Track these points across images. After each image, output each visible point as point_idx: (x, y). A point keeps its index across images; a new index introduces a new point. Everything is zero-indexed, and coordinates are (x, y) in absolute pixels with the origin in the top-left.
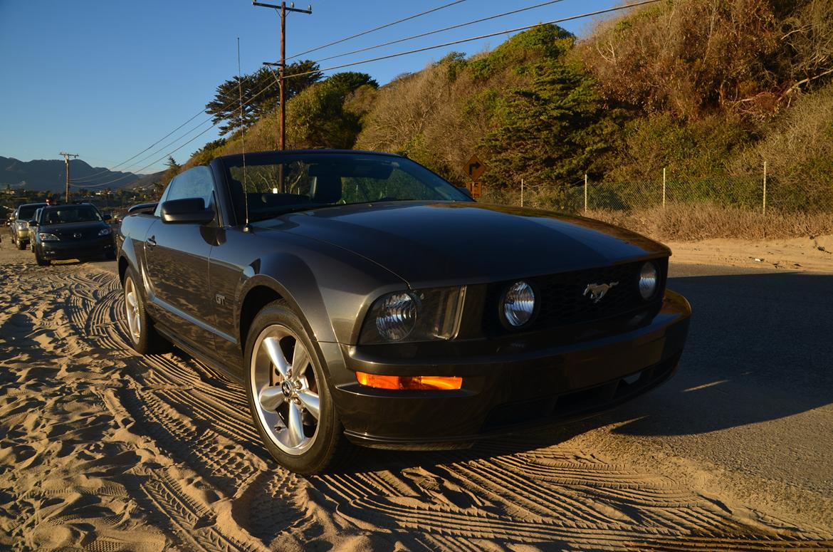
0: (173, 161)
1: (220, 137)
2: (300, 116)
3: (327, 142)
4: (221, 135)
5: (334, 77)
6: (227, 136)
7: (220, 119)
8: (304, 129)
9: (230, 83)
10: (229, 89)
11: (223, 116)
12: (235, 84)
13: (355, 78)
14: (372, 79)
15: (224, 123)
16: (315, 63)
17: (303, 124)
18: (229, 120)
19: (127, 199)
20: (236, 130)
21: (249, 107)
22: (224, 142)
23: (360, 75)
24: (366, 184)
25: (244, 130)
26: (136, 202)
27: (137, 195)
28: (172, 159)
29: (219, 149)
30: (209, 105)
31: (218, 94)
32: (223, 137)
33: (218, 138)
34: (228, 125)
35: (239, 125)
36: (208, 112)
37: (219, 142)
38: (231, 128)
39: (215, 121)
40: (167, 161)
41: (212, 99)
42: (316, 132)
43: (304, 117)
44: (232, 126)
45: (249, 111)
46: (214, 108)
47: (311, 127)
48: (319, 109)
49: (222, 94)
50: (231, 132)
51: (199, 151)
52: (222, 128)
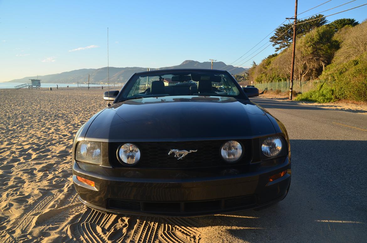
0: (255, 63)
1: (275, 53)
2: (308, 42)
3: (321, 55)
4: (276, 52)
5: (335, 22)
6: (279, 52)
7: (276, 44)
8: (310, 49)
9: (281, 27)
10: (281, 30)
11: (277, 43)
12: (284, 28)
13: (346, 22)
14: (356, 21)
15: (278, 46)
16: (323, 16)
17: (310, 46)
18: (279, 45)
19: (239, 79)
20: (283, 49)
21: (290, 38)
22: (276, 55)
23: (349, 20)
24: (335, 76)
25: (287, 49)
26: (243, 80)
27: (243, 77)
28: (254, 62)
29: (274, 58)
30: (271, 38)
31: (276, 33)
32: (276, 53)
33: (274, 53)
34: (279, 47)
35: (284, 47)
36: (270, 41)
37: (274, 55)
38: (280, 48)
39: (274, 45)
40: (252, 63)
41: (273, 34)
42: (316, 50)
43: (310, 43)
44: (281, 47)
45: (290, 40)
46: (273, 39)
47: (313, 48)
48: (318, 39)
49: (277, 32)
50: (280, 50)
51: (265, 59)
52: (277, 48)
